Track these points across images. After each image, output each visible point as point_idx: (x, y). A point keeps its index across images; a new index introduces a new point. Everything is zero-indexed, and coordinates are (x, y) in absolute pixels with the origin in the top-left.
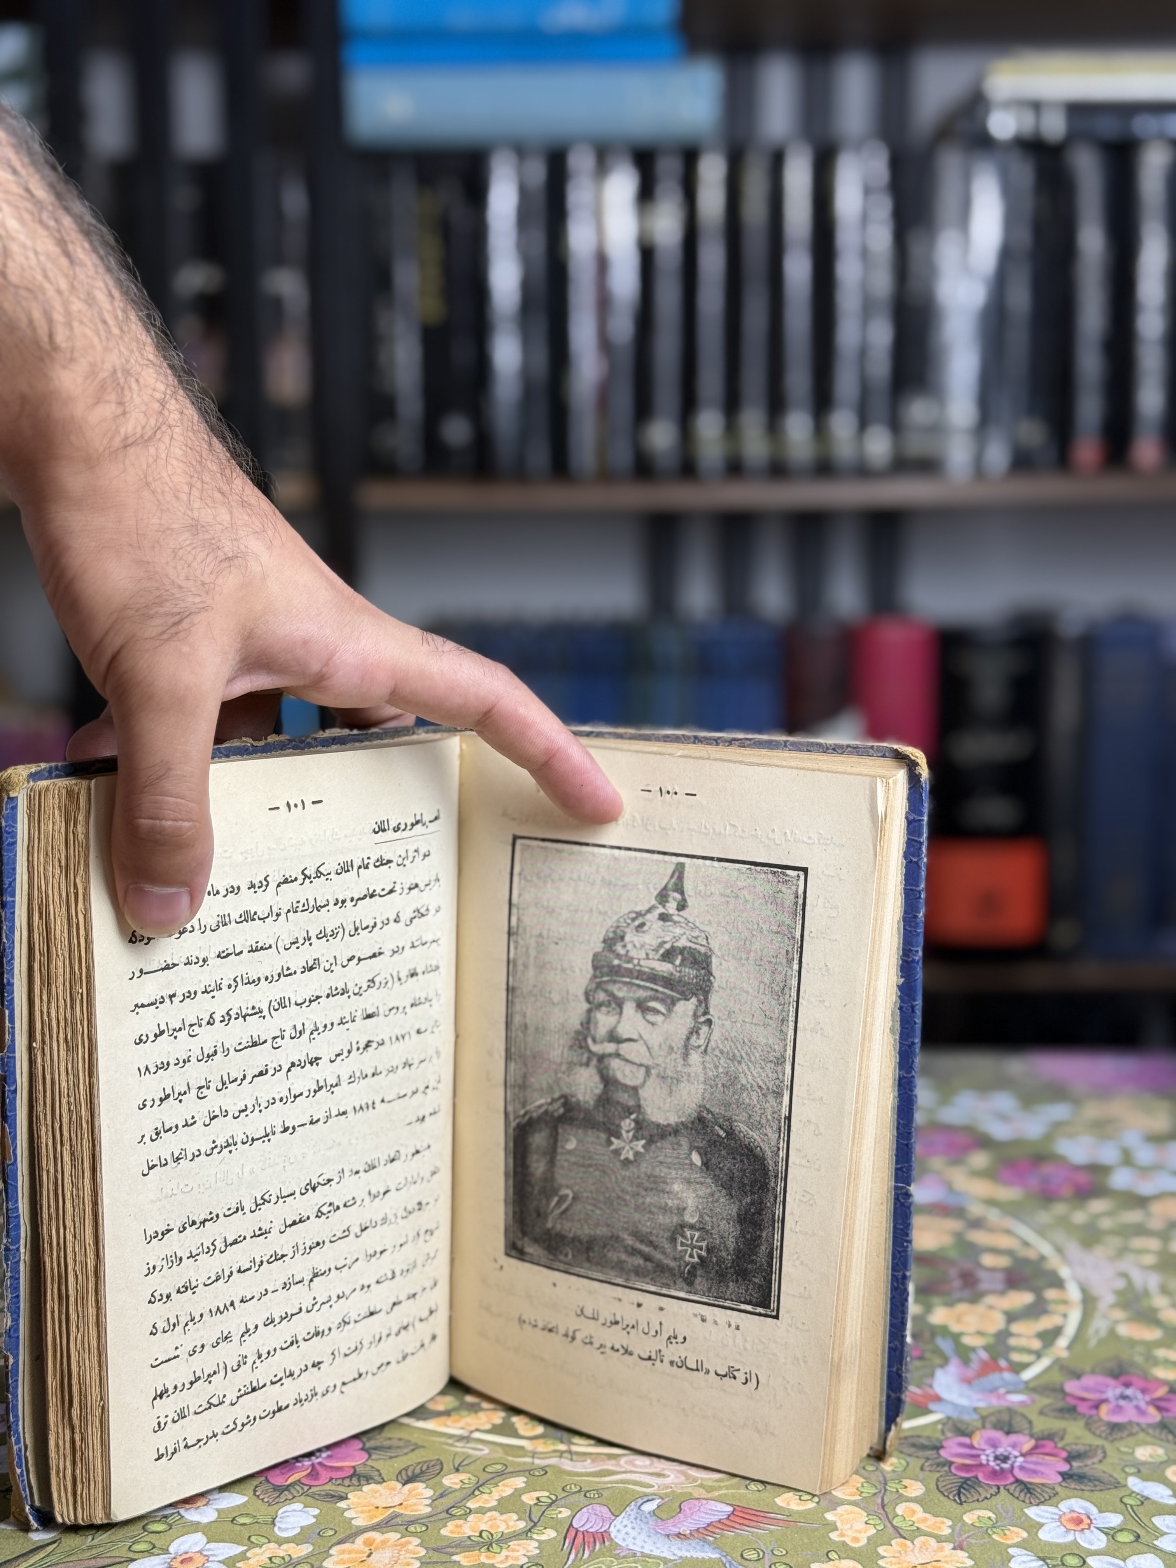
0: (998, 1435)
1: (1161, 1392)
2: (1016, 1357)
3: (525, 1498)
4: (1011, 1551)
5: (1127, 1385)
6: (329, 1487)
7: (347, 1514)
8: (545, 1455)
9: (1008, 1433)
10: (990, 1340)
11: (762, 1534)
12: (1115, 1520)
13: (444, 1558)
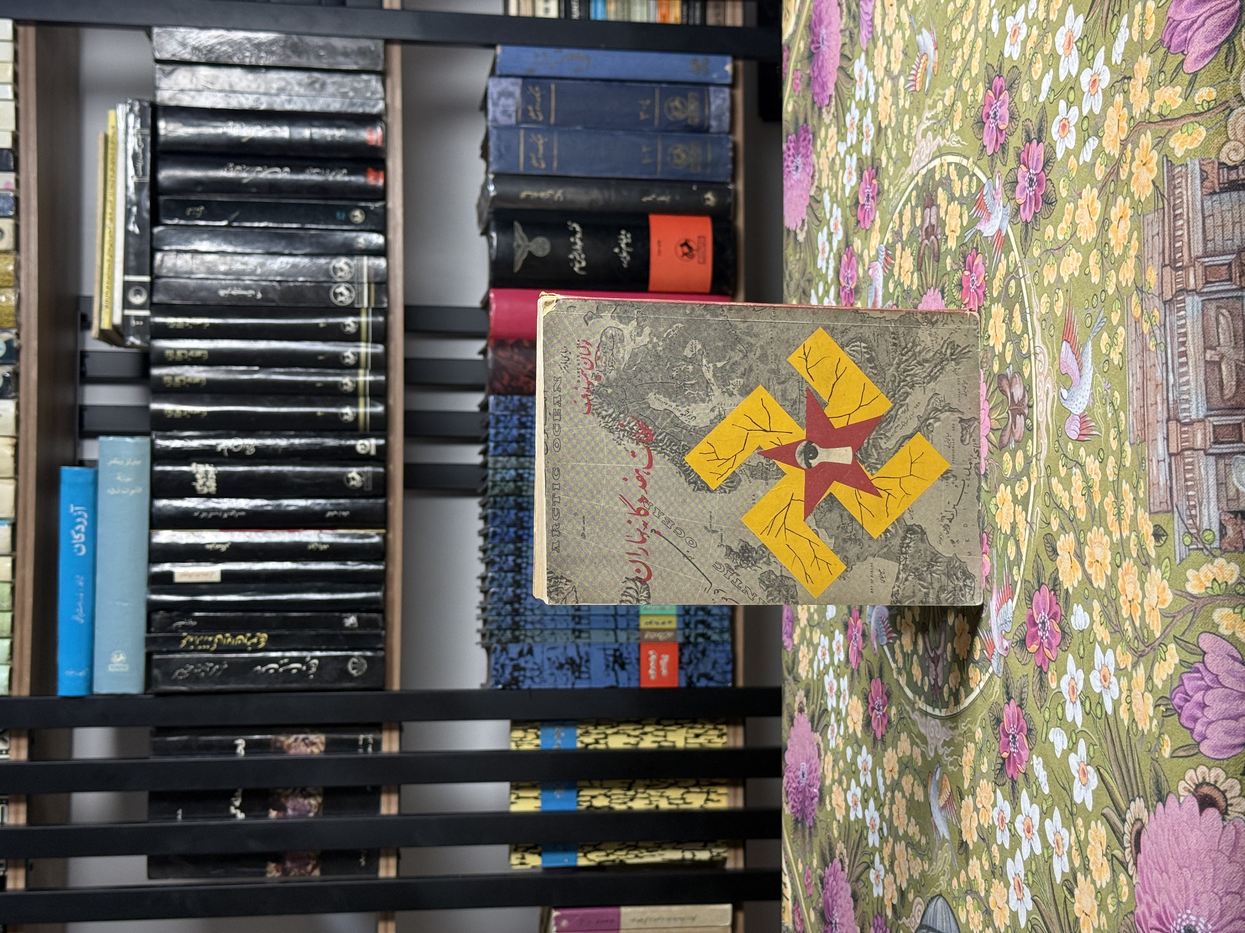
0: (1018, 188)
1: (991, 93)
2: (973, 191)
3: (1063, 475)
4: (1081, 163)
5: (988, 116)
6: (1061, 604)
7: (1076, 585)
8: (1039, 472)
9: (1017, 182)
10: (965, 207)
11: (1078, 318)
12: (1062, 104)
13: (1097, 515)
